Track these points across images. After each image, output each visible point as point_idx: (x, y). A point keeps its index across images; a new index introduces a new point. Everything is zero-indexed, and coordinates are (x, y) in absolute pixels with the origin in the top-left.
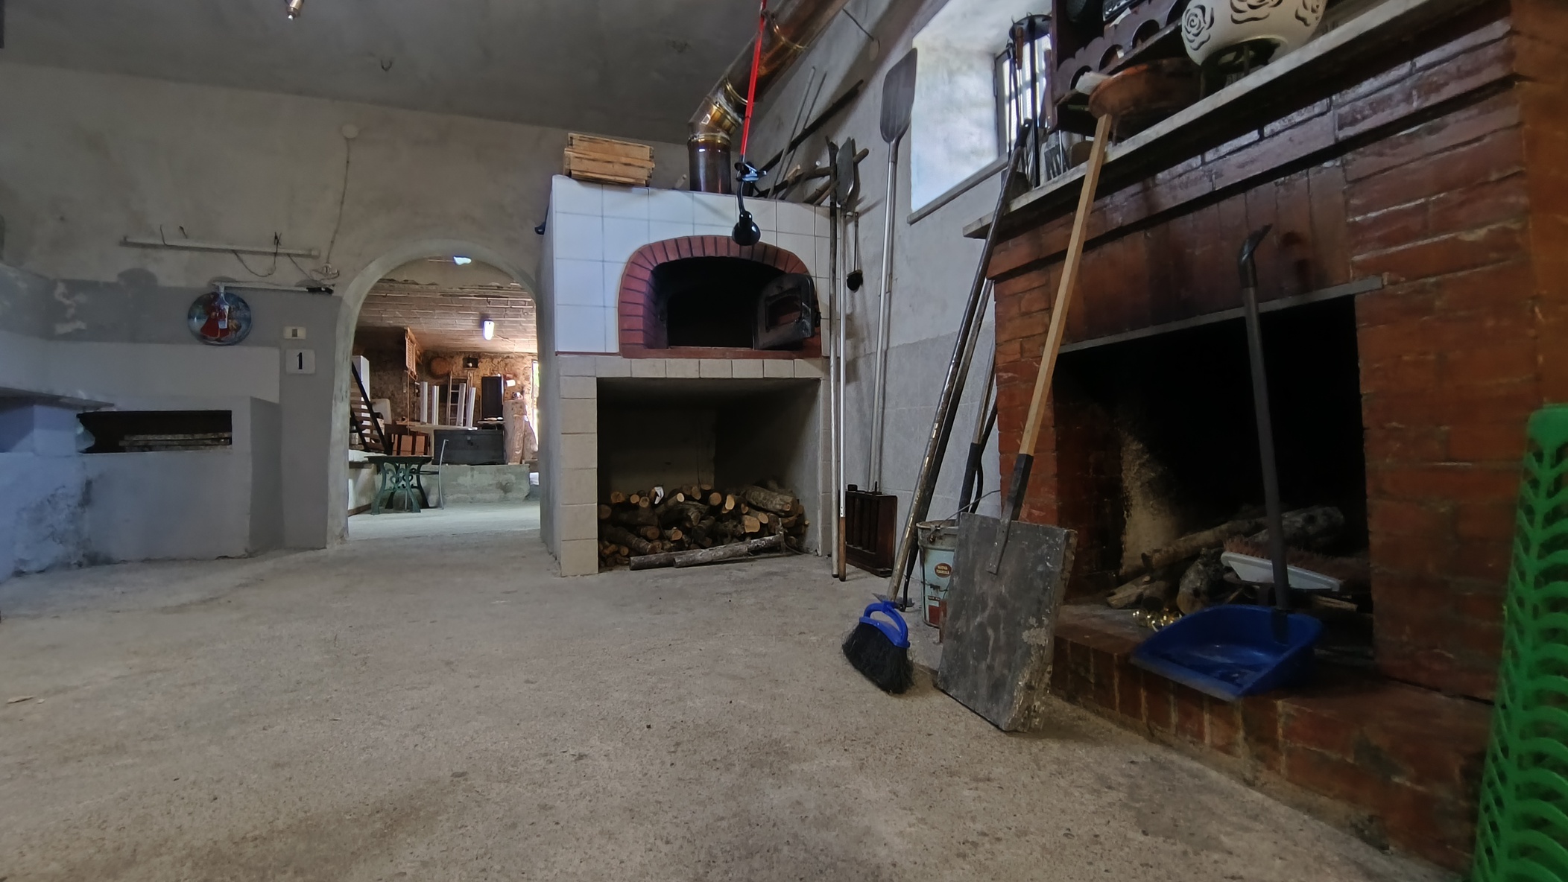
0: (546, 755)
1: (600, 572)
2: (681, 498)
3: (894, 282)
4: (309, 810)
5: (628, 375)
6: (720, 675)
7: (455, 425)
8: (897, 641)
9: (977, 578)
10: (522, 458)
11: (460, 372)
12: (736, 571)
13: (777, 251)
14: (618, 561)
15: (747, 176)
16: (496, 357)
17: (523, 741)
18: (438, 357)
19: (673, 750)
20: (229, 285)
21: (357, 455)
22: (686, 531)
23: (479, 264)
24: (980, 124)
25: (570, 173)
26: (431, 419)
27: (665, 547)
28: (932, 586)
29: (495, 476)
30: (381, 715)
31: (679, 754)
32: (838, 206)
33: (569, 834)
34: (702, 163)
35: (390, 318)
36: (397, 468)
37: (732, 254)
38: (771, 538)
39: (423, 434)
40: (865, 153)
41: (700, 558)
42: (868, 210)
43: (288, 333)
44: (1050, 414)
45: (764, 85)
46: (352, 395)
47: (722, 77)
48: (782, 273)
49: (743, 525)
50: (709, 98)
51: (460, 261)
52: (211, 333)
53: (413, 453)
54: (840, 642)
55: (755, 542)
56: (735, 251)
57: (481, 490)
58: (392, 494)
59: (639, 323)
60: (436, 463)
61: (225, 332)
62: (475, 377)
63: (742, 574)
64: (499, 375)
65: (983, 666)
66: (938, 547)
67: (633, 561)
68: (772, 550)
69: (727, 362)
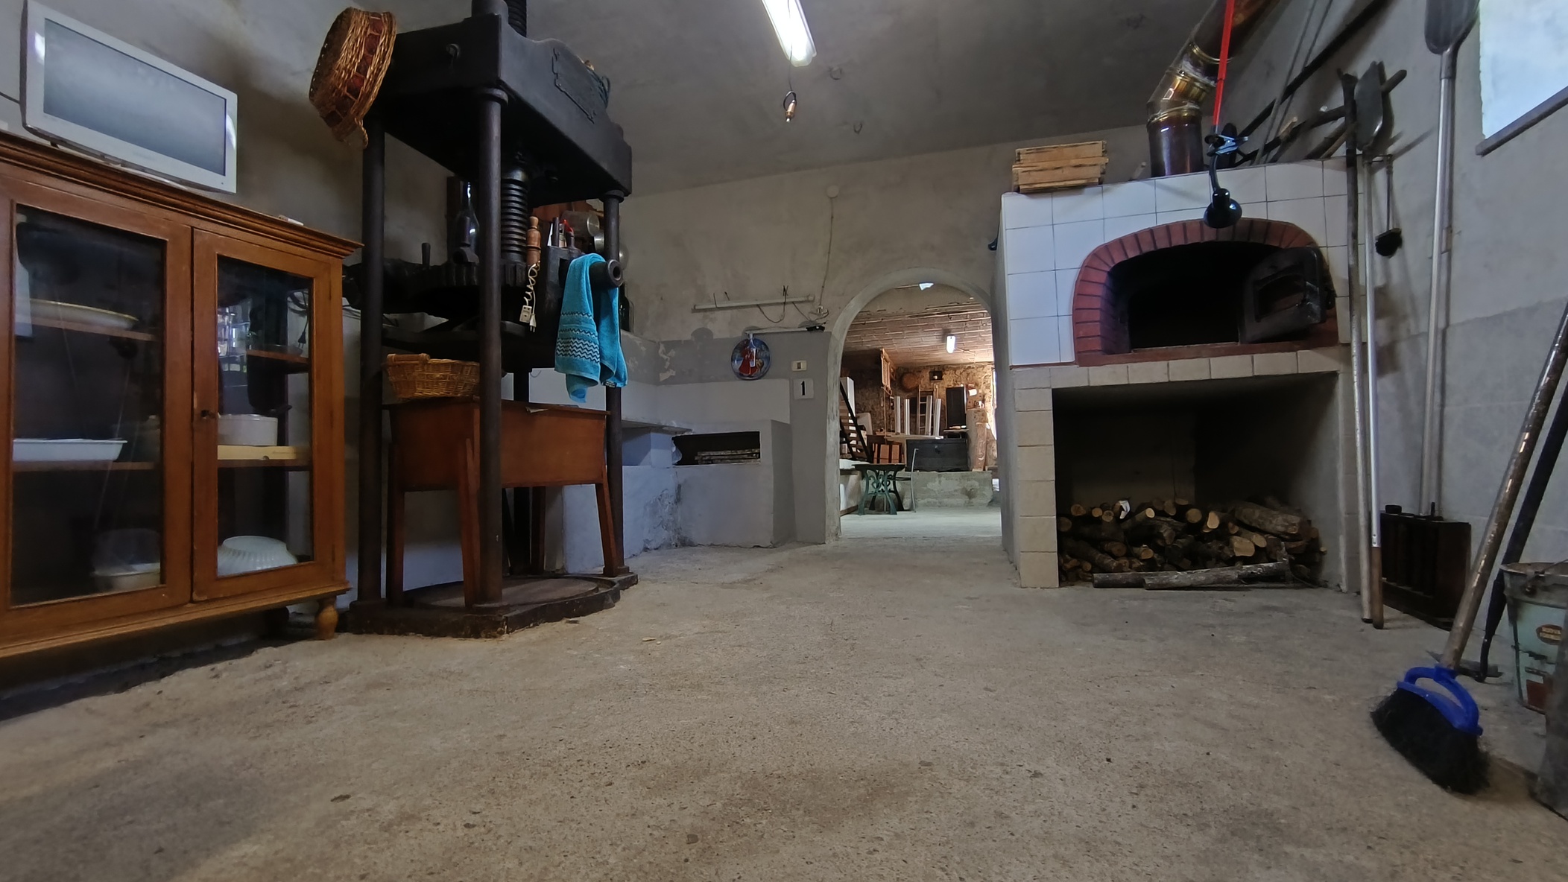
0: (1002, 764)
1: (1060, 586)
2: (1150, 513)
3: (1455, 237)
4: (814, 764)
5: (1086, 384)
6: (1196, 719)
7: (924, 434)
8: (1458, 723)
10: (985, 464)
11: (927, 385)
12: (1220, 600)
13: (1268, 226)
14: (1081, 577)
15: (1221, 148)
16: (958, 368)
17: (981, 746)
18: (908, 373)
19: (1135, 791)
20: (754, 332)
21: (846, 464)
22: (1157, 549)
23: (939, 286)
25: (1019, 188)
26: (903, 431)
27: (1134, 566)
28: (1532, 654)
29: (961, 483)
30: (865, 695)
31: (1143, 798)
32: (1359, 152)
33: (1024, 848)
34: (1165, 144)
35: (868, 342)
36: (877, 474)
37: (1206, 239)
38: (1271, 565)
39: (898, 443)
40: (1401, 75)
41: (1175, 581)
42: (1409, 148)
43: (795, 366)
45: (1241, 36)
46: (841, 411)
47: (1187, 42)
48: (1277, 249)
49: (1232, 546)
50: (1171, 69)
51: (923, 286)
52: (746, 372)
53: (890, 462)
54: (1373, 706)
55: (1248, 568)
56: (1210, 235)
57: (950, 495)
58: (874, 497)
59: (1096, 329)
60: (908, 470)
61: (754, 369)
62: (940, 389)
63: (1229, 605)
64: (962, 386)
66: (1543, 601)
67: (1097, 579)
68: (1272, 579)
69: (1203, 361)
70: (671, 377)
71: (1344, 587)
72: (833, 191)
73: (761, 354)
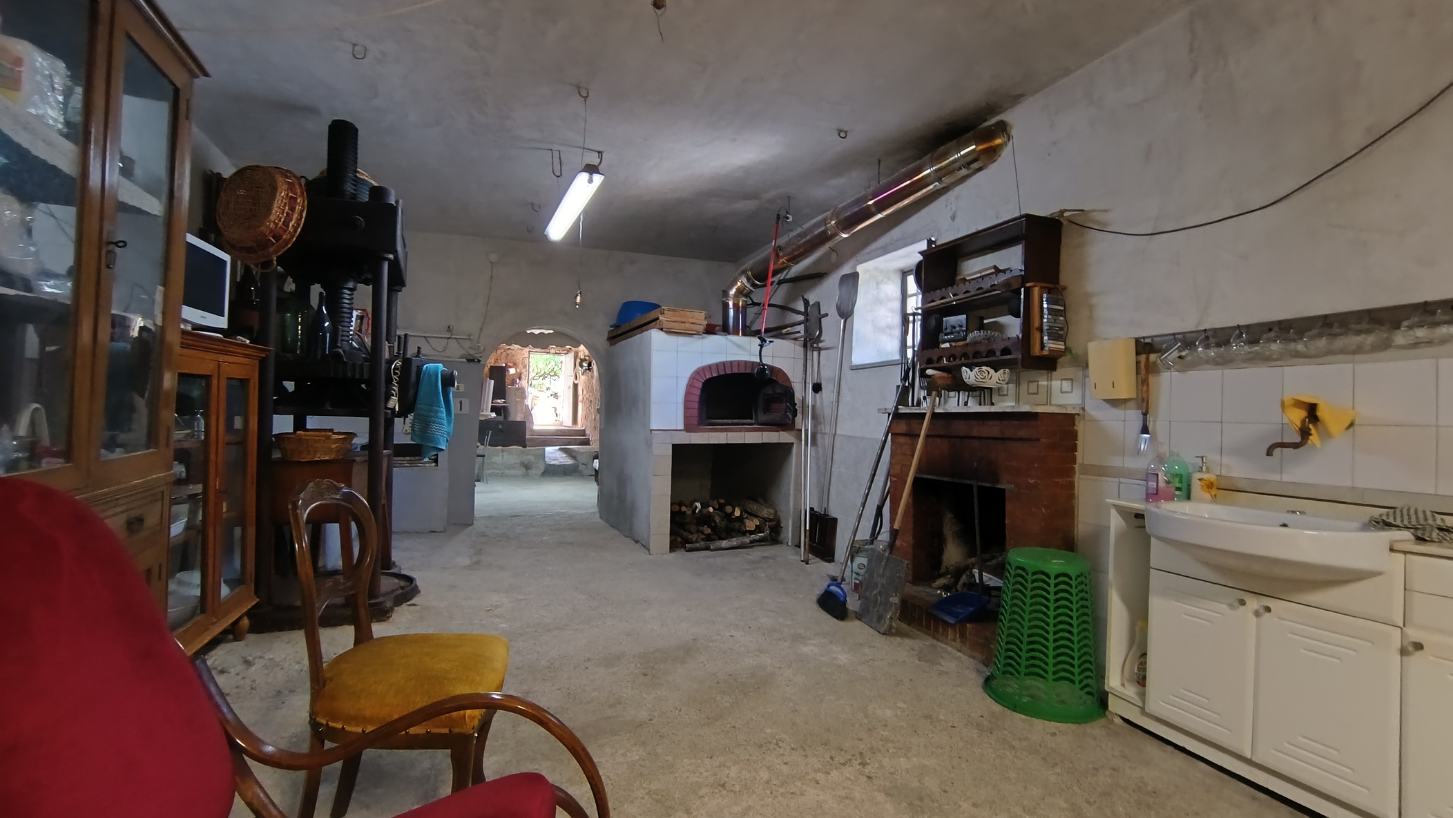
1: (670, 552)
2: (710, 509)
5: (688, 442)
6: (766, 609)
8: (842, 599)
9: (875, 576)
13: (773, 368)
14: (676, 545)
24: (892, 311)
25: (662, 328)
27: (702, 538)
28: (856, 573)
29: (520, 457)
32: (809, 342)
34: (731, 318)
38: (762, 534)
40: (826, 315)
41: (724, 546)
42: (827, 347)
44: (911, 501)
47: (745, 266)
48: (776, 381)
49: (746, 525)
50: (736, 278)
54: (815, 599)
55: (753, 537)
59: (695, 412)
64: (503, 364)
65: (876, 610)
66: (860, 555)
67: (688, 547)
68: (762, 542)
69: (742, 434)
71: (790, 544)
72: (494, 257)
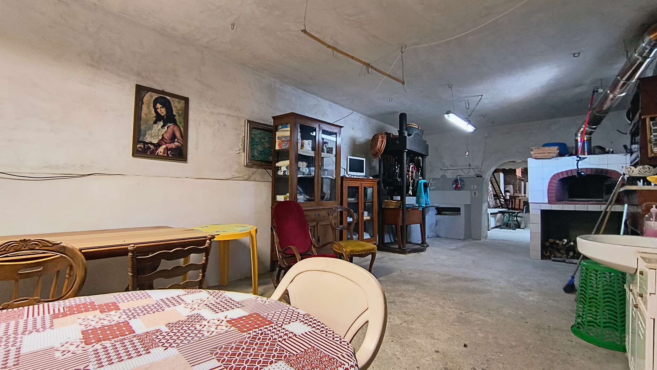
2: (572, 243)
5: (550, 209)
13: (608, 170)
20: (460, 177)
27: (568, 257)
34: (579, 145)
36: (509, 215)
37: (588, 174)
39: (522, 200)
41: (575, 262)
43: (472, 187)
52: (457, 188)
56: (589, 172)
58: (507, 223)
59: (554, 195)
60: (523, 213)
61: (459, 187)
67: (552, 259)
69: (586, 206)
70: (434, 188)
72: (486, 135)
73: (462, 183)
